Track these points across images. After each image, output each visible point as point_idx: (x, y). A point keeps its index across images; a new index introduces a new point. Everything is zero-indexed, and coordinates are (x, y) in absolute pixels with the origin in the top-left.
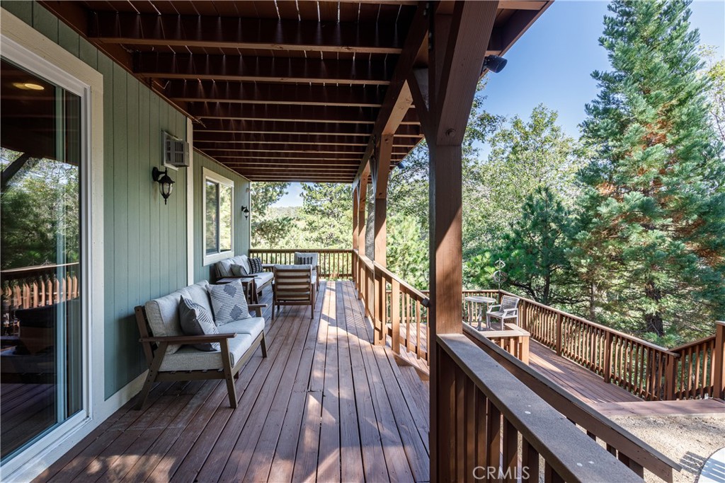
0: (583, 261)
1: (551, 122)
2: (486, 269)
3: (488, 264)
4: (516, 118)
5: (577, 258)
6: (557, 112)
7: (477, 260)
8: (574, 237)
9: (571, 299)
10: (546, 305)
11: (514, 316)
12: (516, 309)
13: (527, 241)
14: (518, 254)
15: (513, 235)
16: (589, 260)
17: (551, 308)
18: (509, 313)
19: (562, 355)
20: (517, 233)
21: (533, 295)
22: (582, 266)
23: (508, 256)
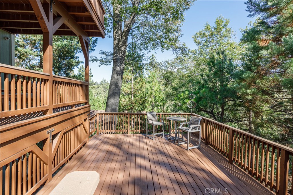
0: (249, 91)
1: (225, 25)
2: (185, 101)
3: (187, 98)
4: (207, 24)
5: (244, 90)
6: (229, 19)
7: (181, 96)
8: (241, 77)
9: (237, 120)
10: (222, 123)
11: (198, 130)
12: (199, 125)
13: (211, 85)
14: (204, 91)
15: (202, 82)
16: (253, 90)
17: (225, 125)
18: (195, 128)
19: (234, 164)
20: (205, 80)
21: (214, 117)
22: (248, 95)
23: (199, 93)
